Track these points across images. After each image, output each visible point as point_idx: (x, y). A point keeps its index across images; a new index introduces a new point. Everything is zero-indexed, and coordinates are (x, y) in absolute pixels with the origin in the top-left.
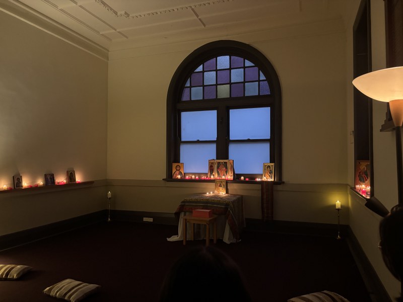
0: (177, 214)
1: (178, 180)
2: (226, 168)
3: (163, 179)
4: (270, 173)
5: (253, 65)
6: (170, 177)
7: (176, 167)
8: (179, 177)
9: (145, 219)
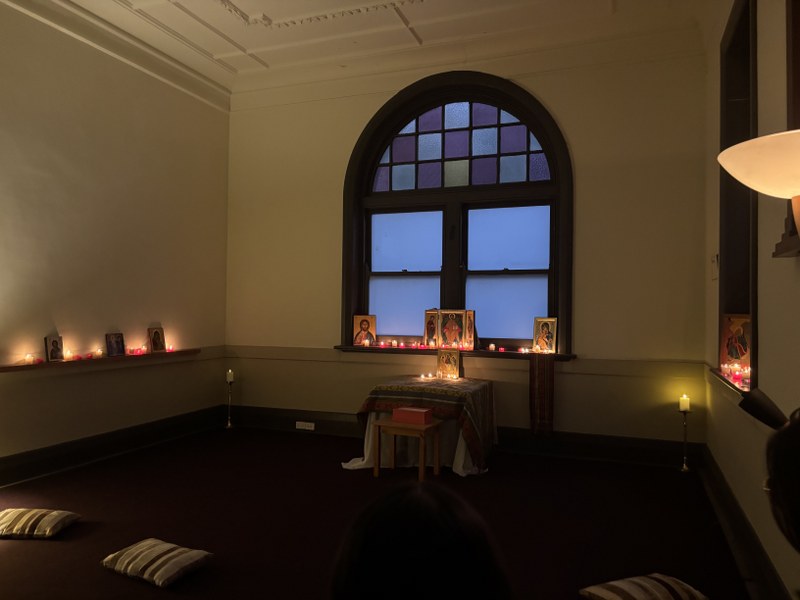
0: (363, 417)
1: (363, 349)
2: (461, 327)
3: (336, 347)
4: (547, 337)
5: (517, 121)
6: (348, 343)
7: (361, 323)
8: (367, 342)
9: (300, 425)
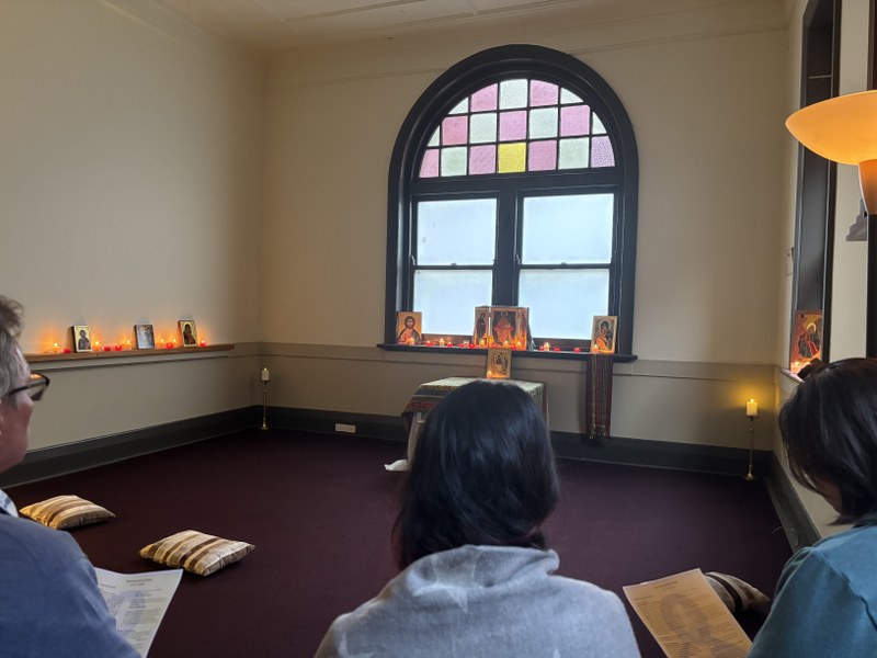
7: (406, 320)
